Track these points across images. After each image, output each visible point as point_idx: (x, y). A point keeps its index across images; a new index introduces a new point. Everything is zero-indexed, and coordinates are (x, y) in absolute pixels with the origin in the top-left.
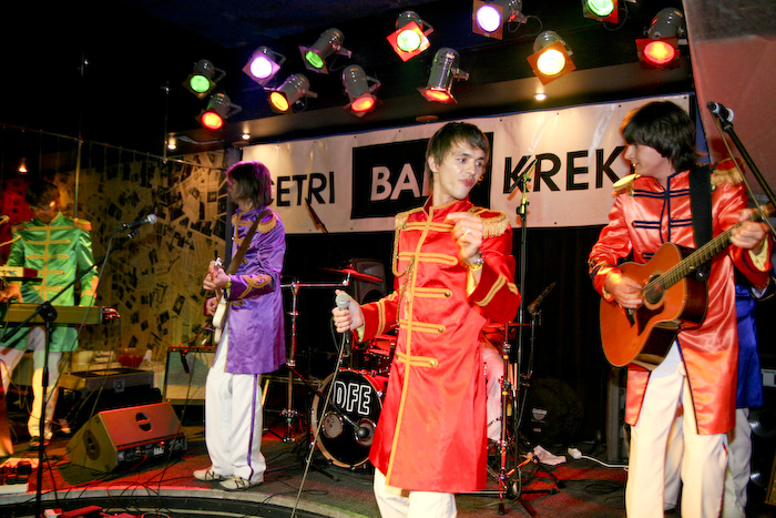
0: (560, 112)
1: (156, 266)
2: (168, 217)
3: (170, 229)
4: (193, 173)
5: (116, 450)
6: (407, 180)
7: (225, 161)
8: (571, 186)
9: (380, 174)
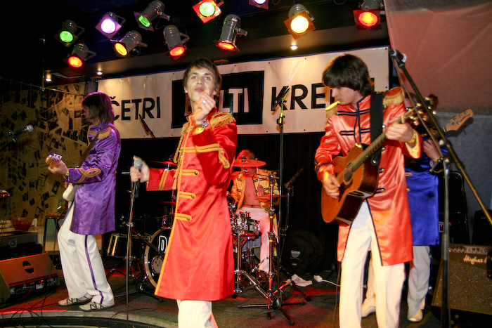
0: (306, 57)
1: (39, 162)
2: (47, 128)
3: (49, 136)
4: (64, 98)
5: (8, 287)
7: (86, 89)
8: (314, 106)
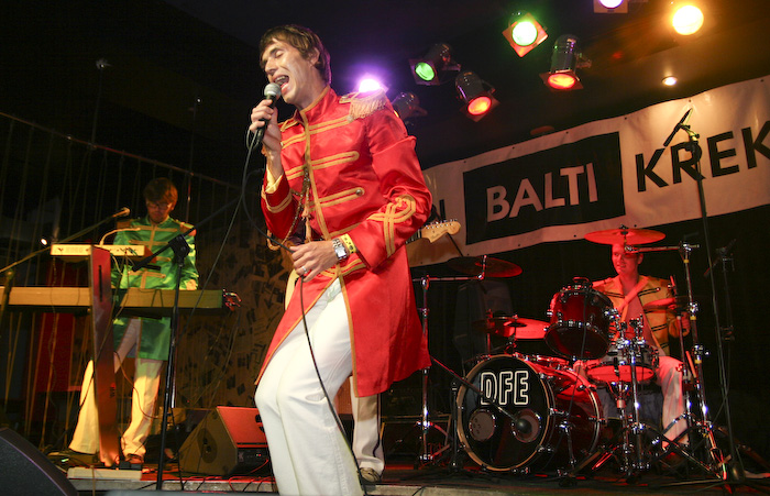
0: (691, 99)
1: (254, 326)
2: (267, 274)
3: (269, 286)
5: (235, 448)
6: (526, 195)
8: (717, 171)
9: (496, 195)
